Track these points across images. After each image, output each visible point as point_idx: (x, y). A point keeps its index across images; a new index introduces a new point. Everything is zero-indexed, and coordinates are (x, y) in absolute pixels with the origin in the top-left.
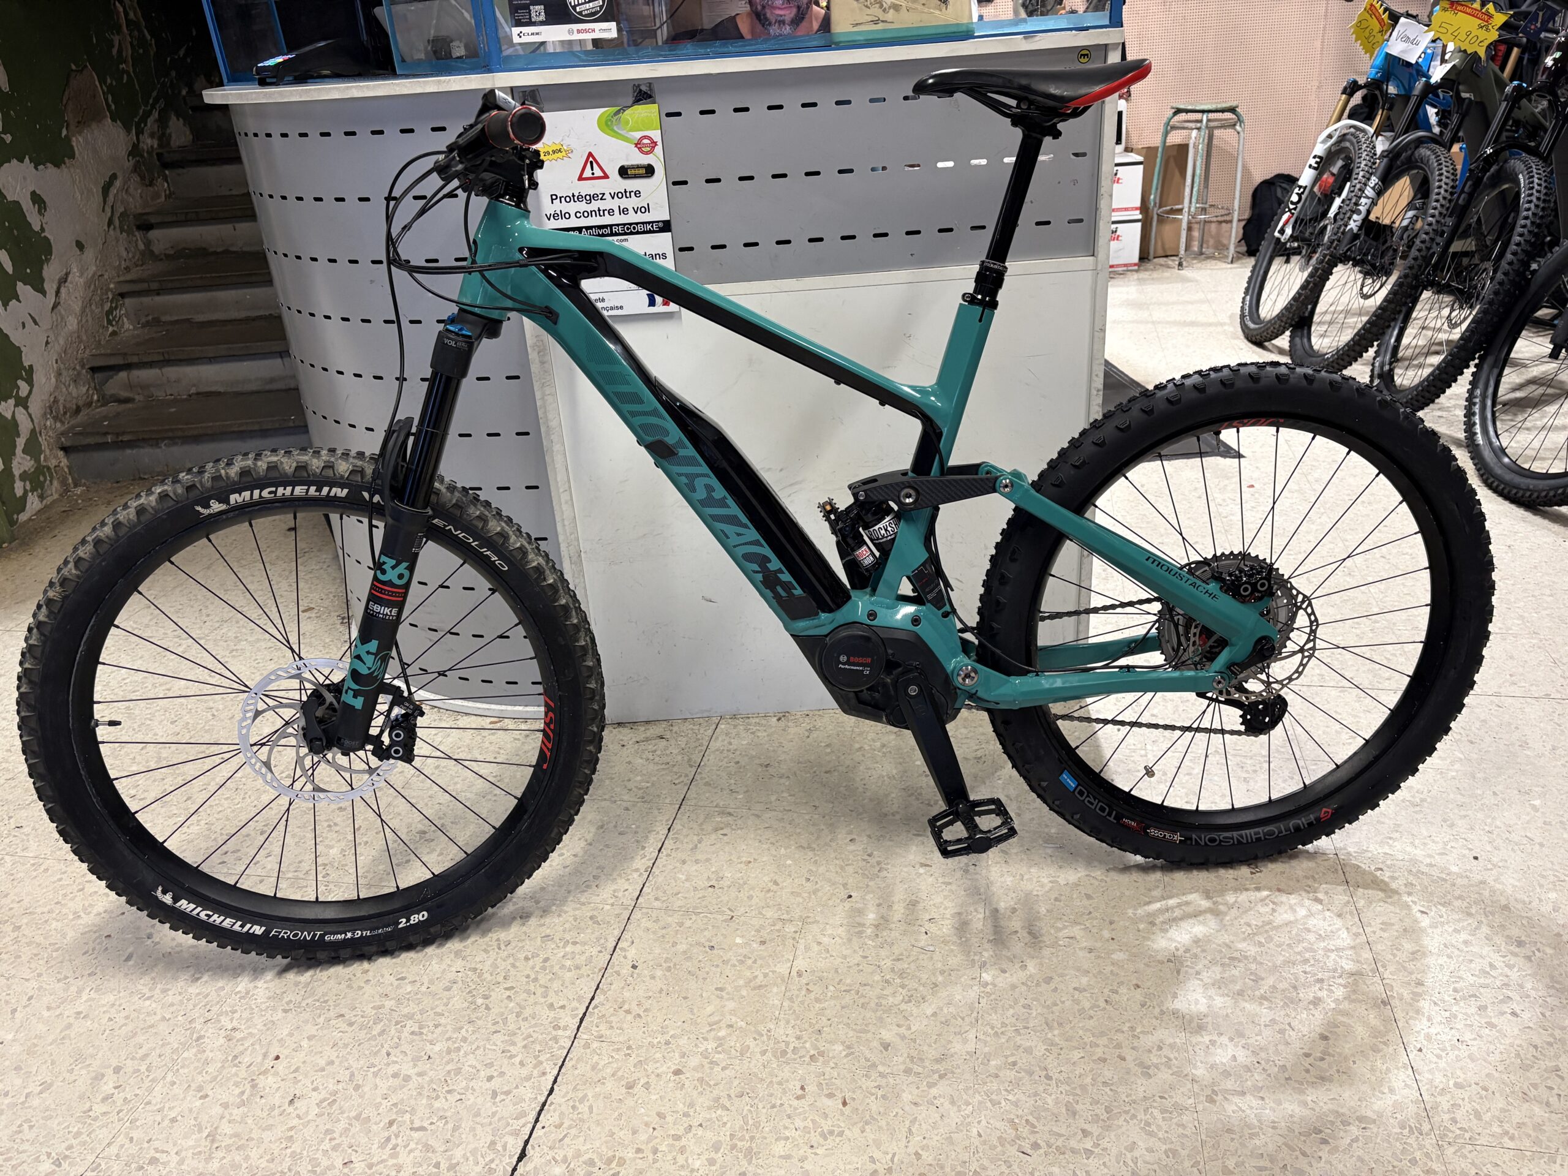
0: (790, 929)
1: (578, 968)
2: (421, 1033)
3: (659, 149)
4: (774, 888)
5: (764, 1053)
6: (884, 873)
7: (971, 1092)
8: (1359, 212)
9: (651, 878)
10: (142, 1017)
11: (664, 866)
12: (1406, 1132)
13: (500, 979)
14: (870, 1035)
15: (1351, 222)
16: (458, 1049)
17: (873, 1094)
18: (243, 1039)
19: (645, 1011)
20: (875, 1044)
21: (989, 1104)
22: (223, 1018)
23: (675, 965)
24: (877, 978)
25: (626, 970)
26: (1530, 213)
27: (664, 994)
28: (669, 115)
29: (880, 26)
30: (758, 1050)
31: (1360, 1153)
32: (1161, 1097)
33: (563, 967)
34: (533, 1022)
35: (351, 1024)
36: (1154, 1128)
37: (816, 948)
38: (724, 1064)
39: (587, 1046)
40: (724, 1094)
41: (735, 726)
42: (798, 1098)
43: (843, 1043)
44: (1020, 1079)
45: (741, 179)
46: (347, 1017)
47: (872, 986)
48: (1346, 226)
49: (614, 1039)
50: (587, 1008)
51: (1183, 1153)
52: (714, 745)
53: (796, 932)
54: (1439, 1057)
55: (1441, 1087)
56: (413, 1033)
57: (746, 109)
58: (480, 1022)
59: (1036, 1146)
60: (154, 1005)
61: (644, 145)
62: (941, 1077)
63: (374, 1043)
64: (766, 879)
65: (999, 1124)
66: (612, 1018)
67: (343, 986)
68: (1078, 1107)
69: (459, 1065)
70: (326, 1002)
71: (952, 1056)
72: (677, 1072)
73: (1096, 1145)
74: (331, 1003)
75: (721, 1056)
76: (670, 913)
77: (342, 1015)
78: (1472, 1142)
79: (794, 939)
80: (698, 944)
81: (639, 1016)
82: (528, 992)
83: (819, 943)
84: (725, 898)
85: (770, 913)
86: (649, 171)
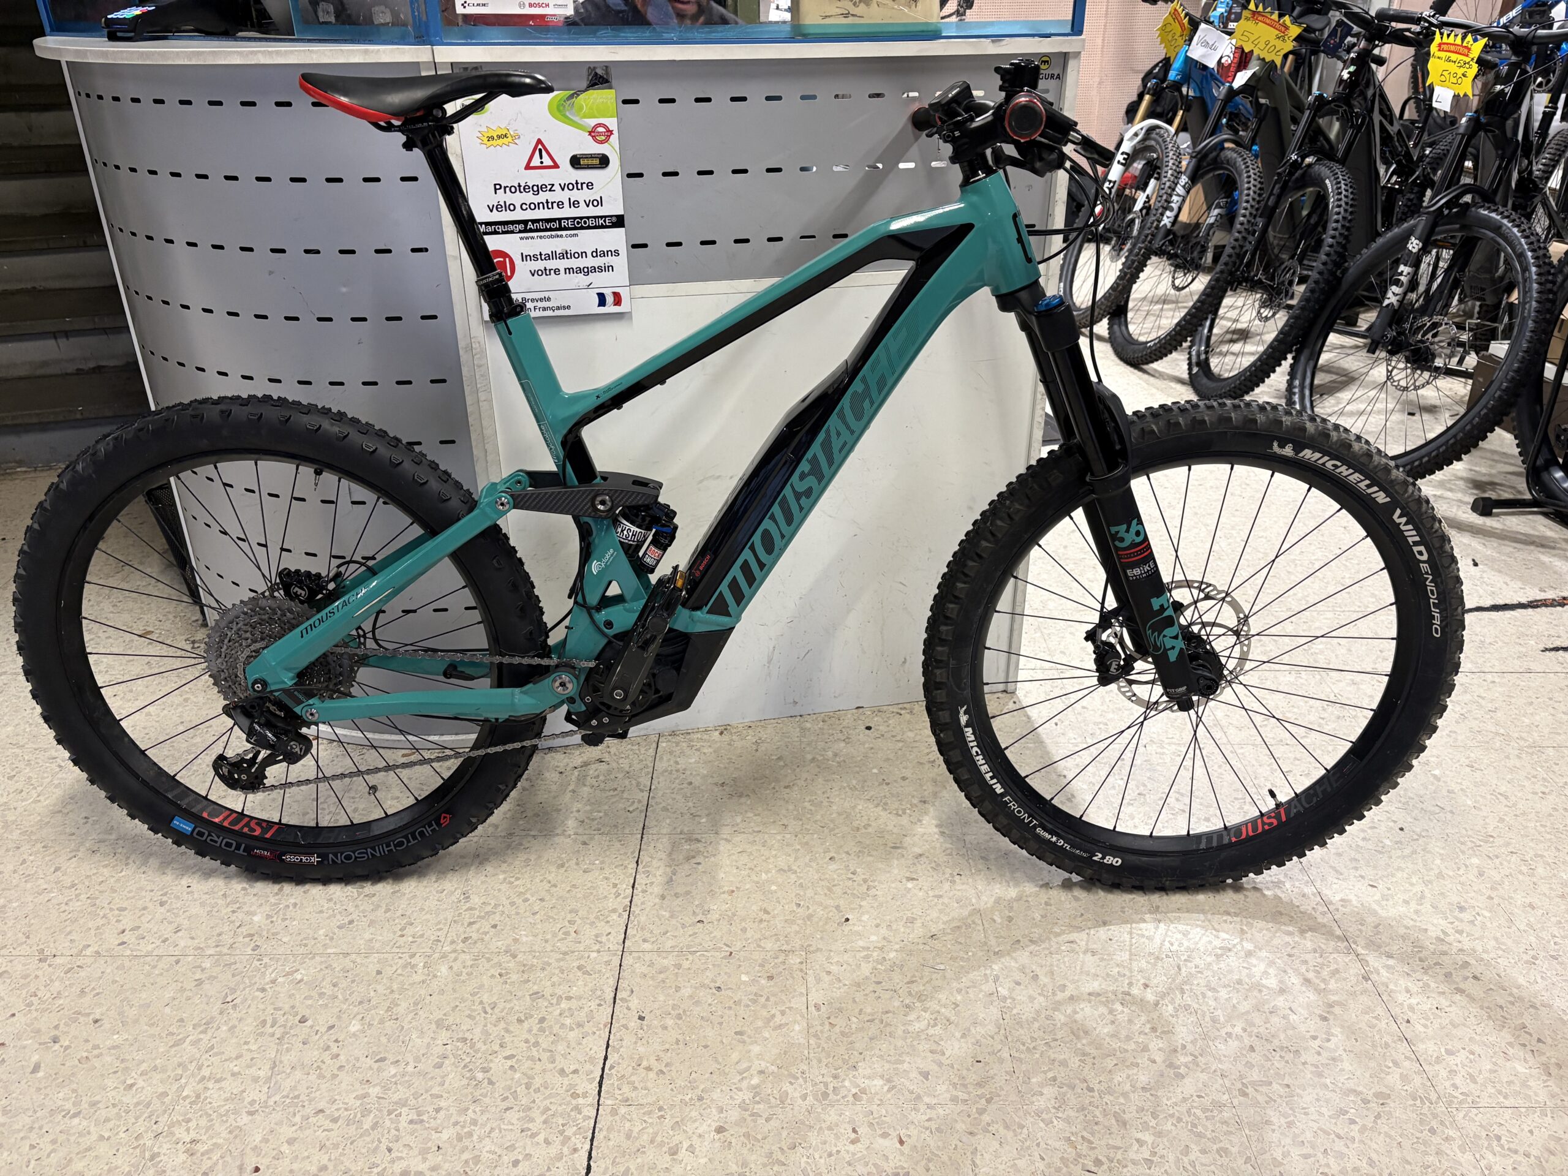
0: (794, 960)
1: (580, 1025)
2: (422, 1121)
3: (614, 139)
4: (765, 917)
5: (804, 1097)
6: (872, 892)
7: (1021, 1113)
8: (1172, 210)
9: (632, 918)
10: (72, 1139)
11: (643, 903)
12: (1418, 1102)
13: (496, 1047)
14: (906, 1066)
15: (1165, 218)
16: (470, 1134)
17: (927, 1129)
18: (207, 1152)
19: (667, 1065)
20: (914, 1074)
21: (1042, 1125)
22: (176, 1130)
23: (684, 1011)
24: (897, 1003)
25: (634, 1023)
26: (1340, 217)
27: (681, 1046)
28: (625, 102)
29: (850, 20)
30: (797, 1095)
31: (1386, 1128)
32: (1199, 1096)
33: (563, 1026)
34: (547, 1092)
35: (335, 1120)
36: (1200, 1129)
37: (827, 978)
38: (765, 1116)
39: (614, 1112)
40: (775, 1148)
41: (677, 744)
42: (853, 1142)
43: (882, 1077)
44: (1065, 1094)
45: (700, 173)
46: (328, 1112)
47: (894, 1013)
48: (1159, 222)
49: (641, 1101)
50: (603, 1069)
51: (1234, 1150)
52: (660, 766)
53: (801, 963)
54: (1425, 1026)
55: (1435, 1055)
56: (411, 1122)
57: (708, 100)
58: (487, 1100)
59: (1098, 1162)
60: (85, 1123)
61: (599, 134)
62: (989, 1101)
63: (368, 1139)
64: (754, 908)
65: (1057, 1144)
66: (633, 1078)
67: (313, 1077)
68: (1126, 1117)
69: (477, 1153)
70: (297, 1097)
71: (993, 1078)
72: (720, 1130)
73: (1154, 1154)
74: (302, 1097)
75: (761, 1106)
76: (664, 955)
77: (322, 1111)
78: (1475, 1105)
79: (801, 970)
80: (703, 986)
81: (662, 1072)
82: (531, 1058)
83: (829, 973)
84: (717, 934)
85: (769, 945)
86: (604, 161)
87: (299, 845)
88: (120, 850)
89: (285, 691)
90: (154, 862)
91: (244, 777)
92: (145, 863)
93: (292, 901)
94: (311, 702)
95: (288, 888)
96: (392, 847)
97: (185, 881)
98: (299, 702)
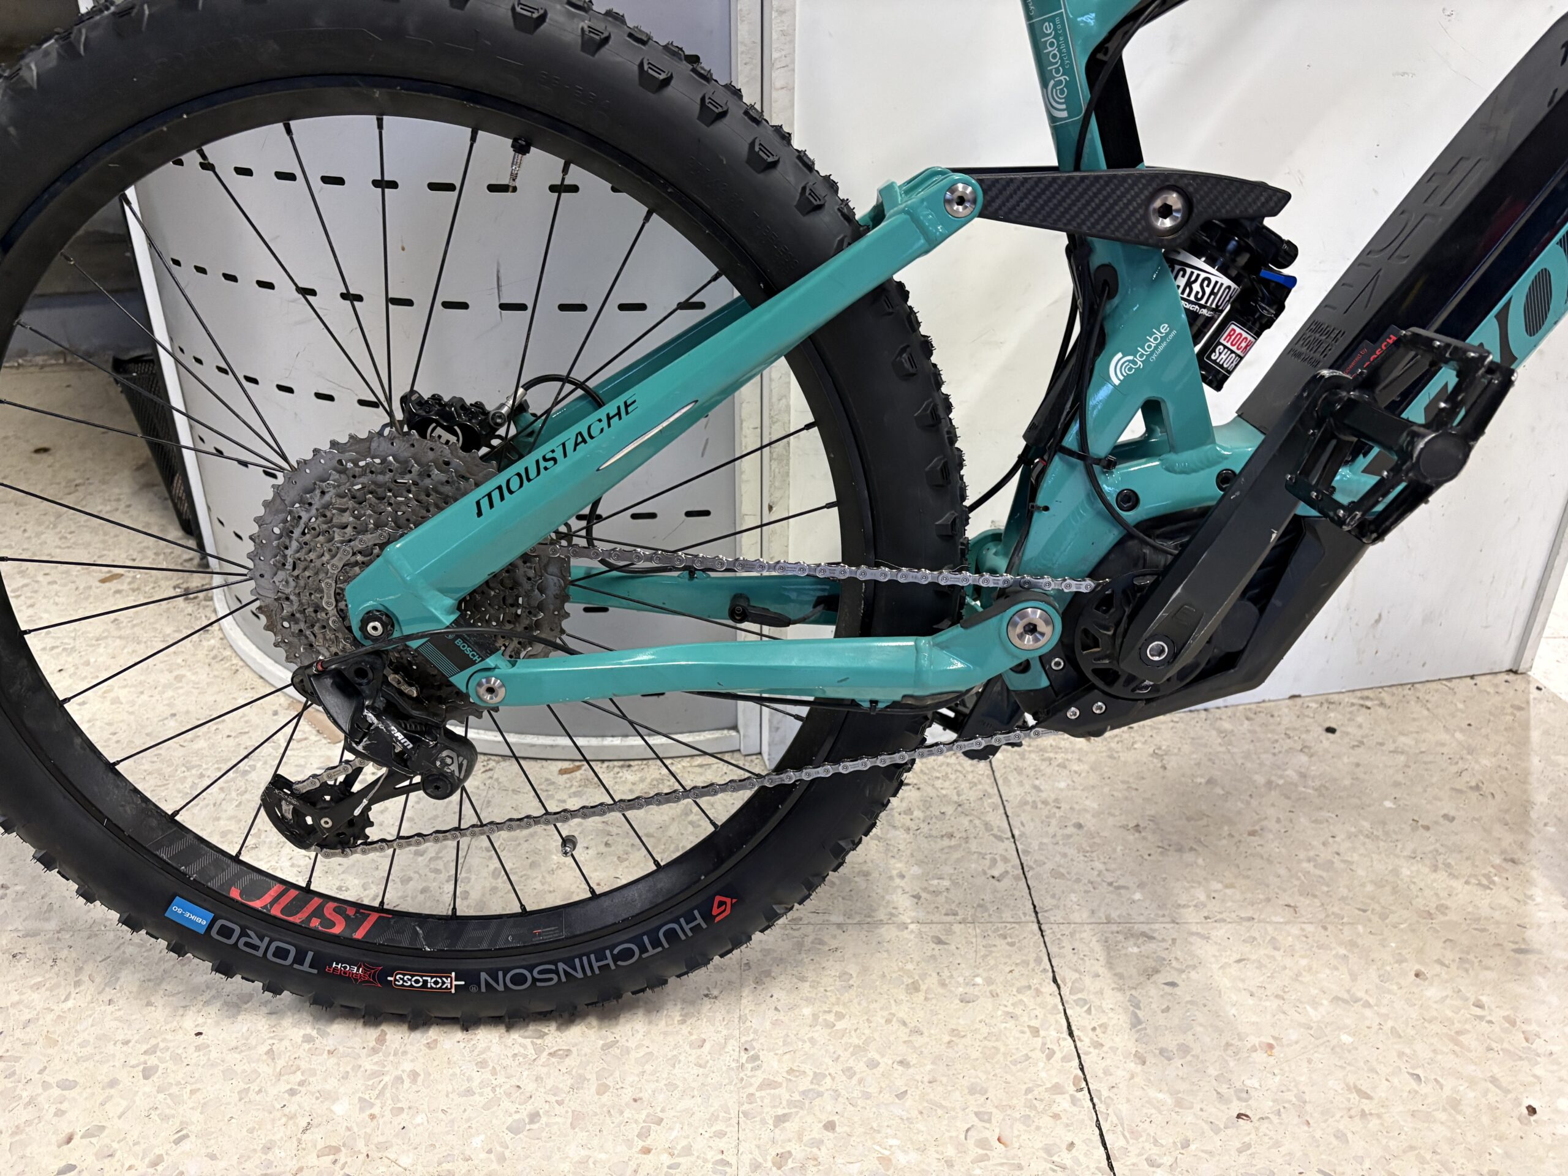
6: (1540, 1047)
9: (1101, 1108)
87: (419, 954)
88: (64, 953)
89: (435, 638)
90: (129, 979)
91: (326, 823)
92: (112, 980)
93: (407, 1066)
94: (491, 661)
95: (396, 1036)
96: (610, 961)
97: (191, 1021)
98: (464, 663)
